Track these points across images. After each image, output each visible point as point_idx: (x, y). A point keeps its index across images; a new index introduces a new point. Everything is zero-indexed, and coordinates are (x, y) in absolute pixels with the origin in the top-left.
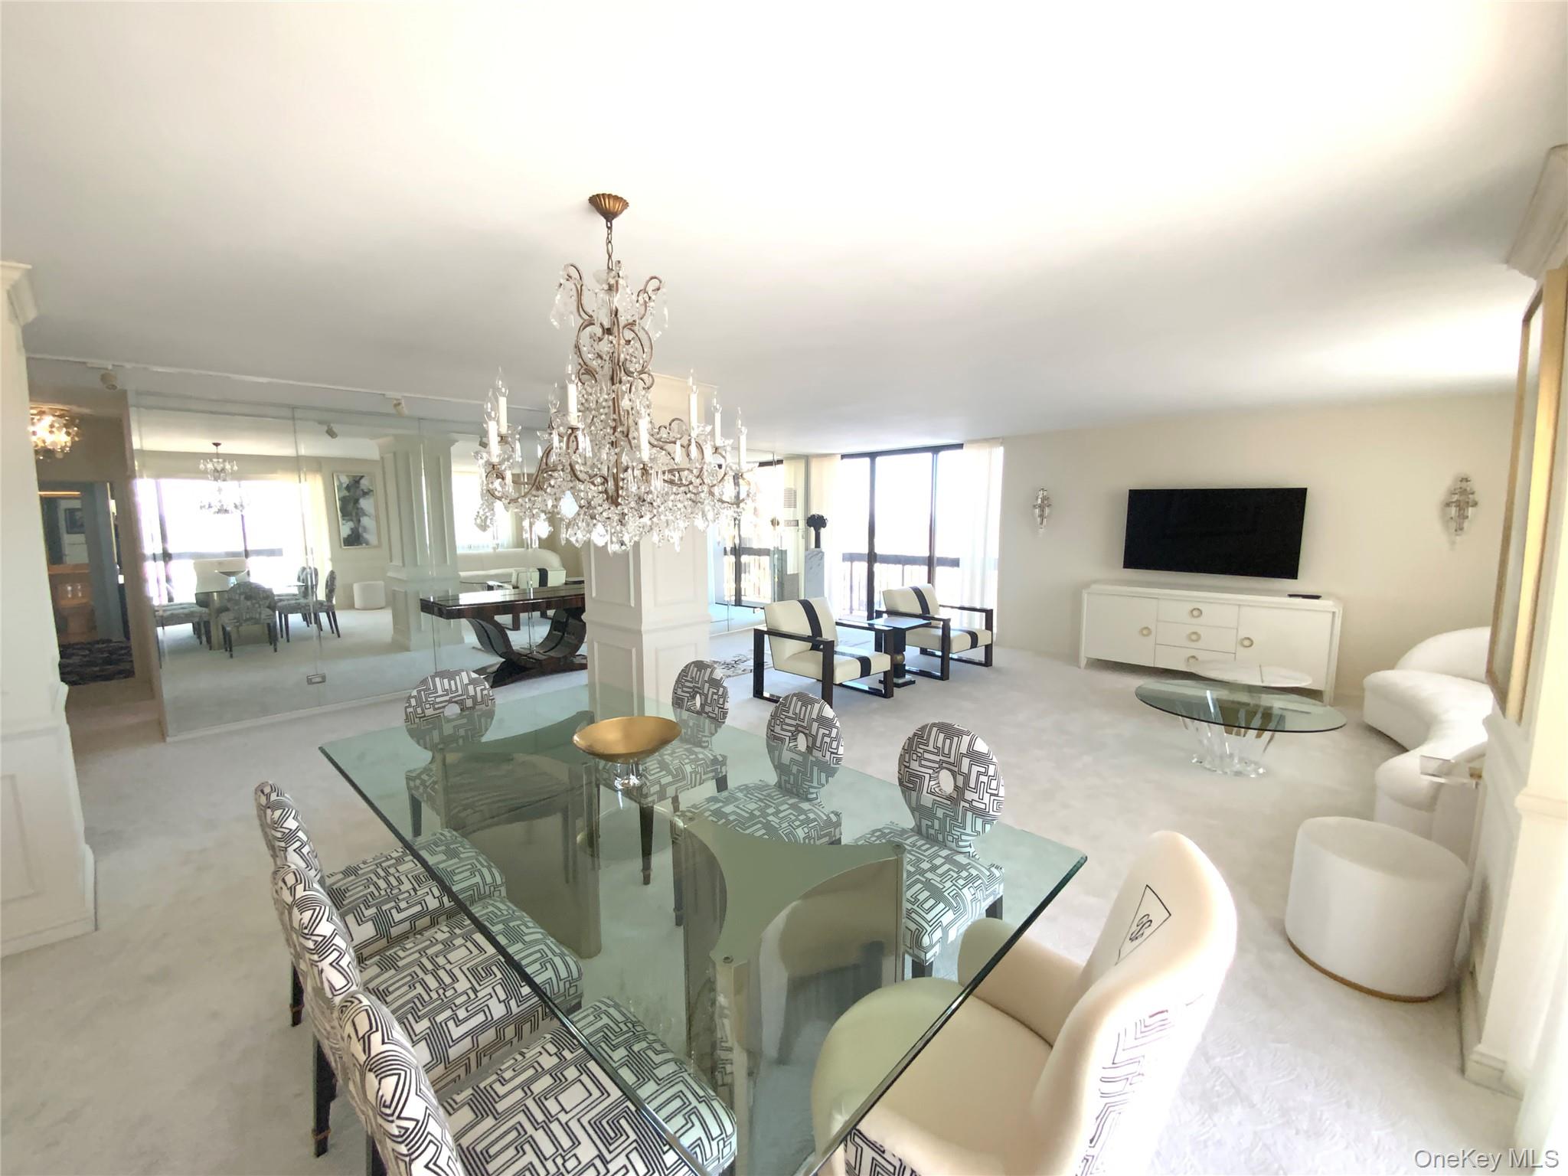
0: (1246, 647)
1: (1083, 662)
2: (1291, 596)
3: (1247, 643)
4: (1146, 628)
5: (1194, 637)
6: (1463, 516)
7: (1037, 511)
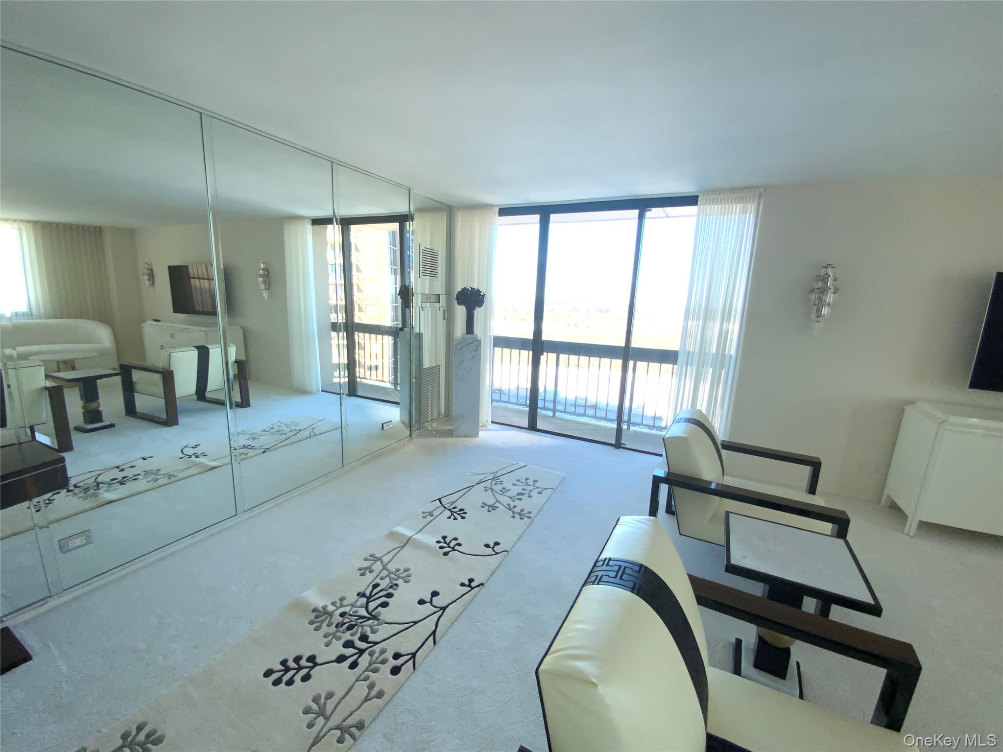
7: (815, 297)
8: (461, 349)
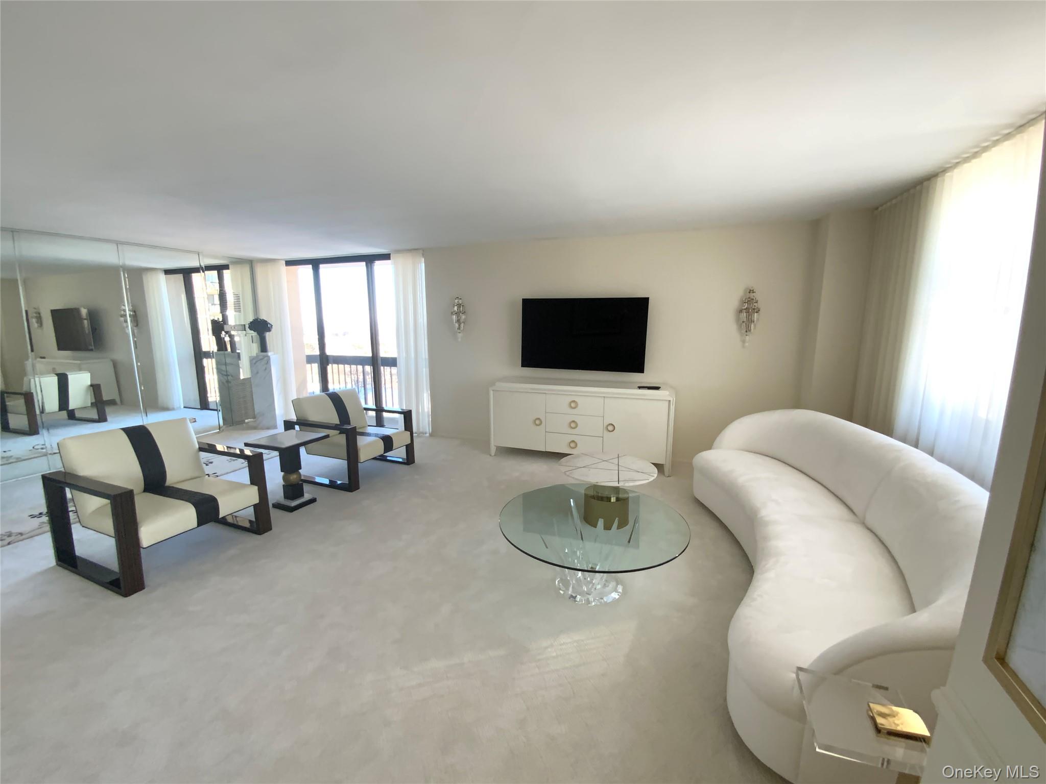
0: (609, 431)
1: (493, 450)
2: (640, 388)
3: (610, 428)
4: (539, 419)
5: (573, 425)
6: (750, 321)
7: (454, 317)
8: (255, 364)
